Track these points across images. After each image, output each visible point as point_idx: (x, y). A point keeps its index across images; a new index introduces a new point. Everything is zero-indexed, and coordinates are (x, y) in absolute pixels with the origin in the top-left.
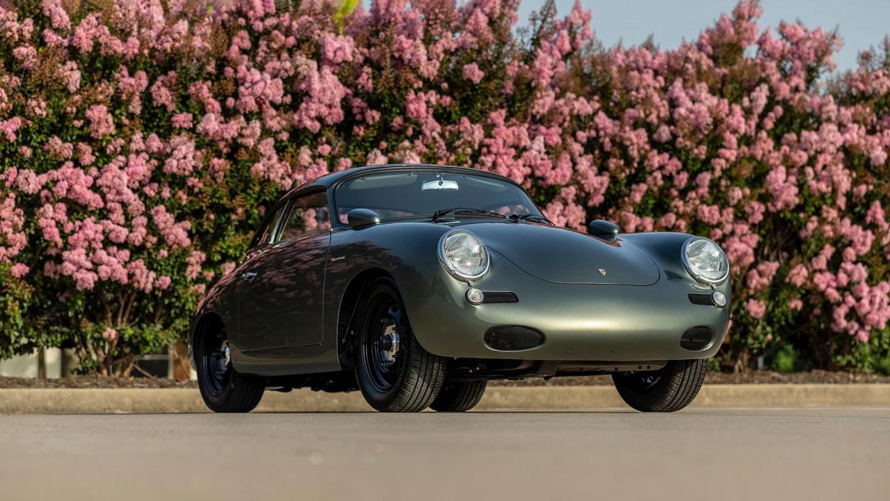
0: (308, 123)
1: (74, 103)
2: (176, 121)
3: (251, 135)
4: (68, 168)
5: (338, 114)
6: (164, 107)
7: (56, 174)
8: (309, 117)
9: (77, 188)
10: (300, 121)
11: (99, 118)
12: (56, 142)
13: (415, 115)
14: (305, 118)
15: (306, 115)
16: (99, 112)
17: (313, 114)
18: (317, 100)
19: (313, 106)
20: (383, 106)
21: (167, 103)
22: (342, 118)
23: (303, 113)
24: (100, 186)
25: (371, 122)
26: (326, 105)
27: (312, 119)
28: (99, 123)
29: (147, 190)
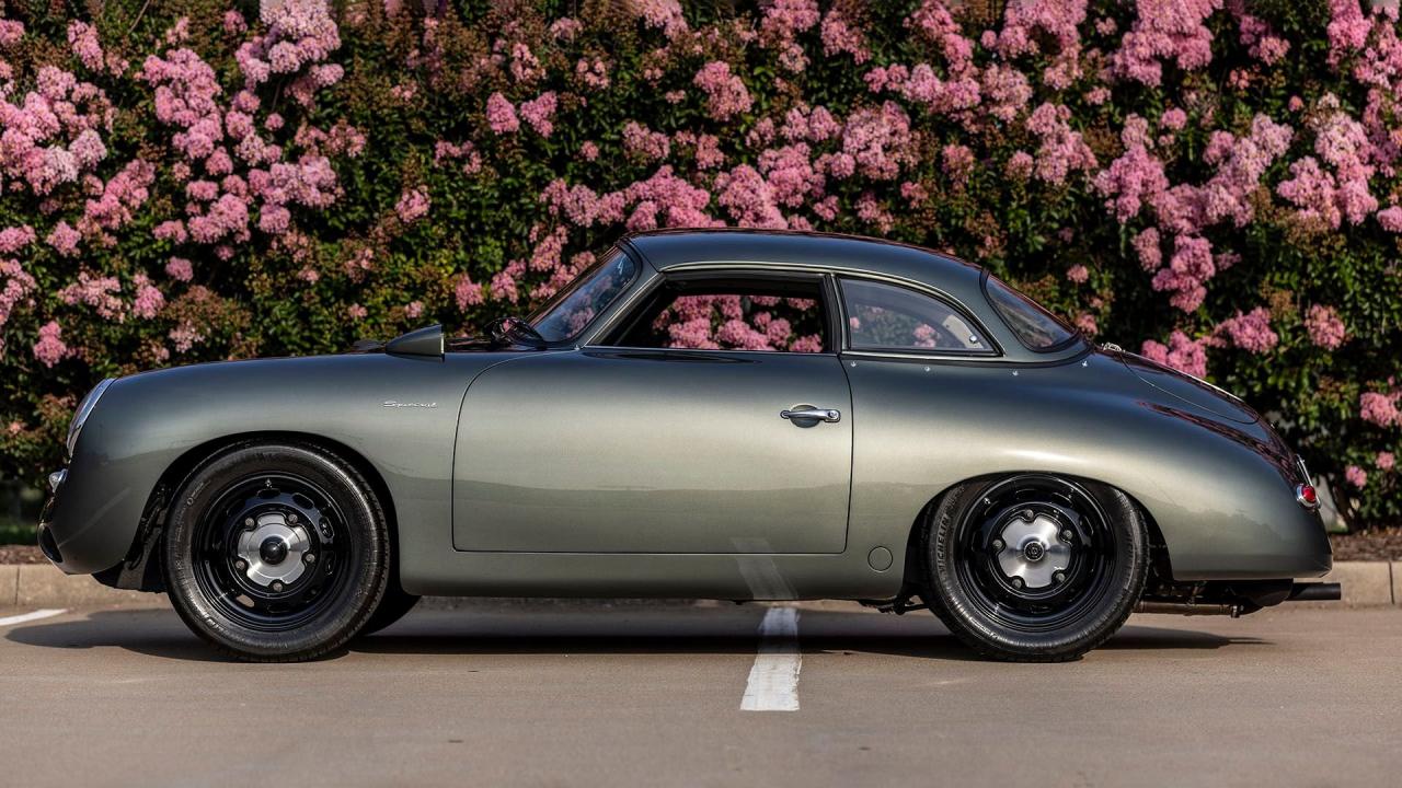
0: (1137, 70)
1: (657, 63)
2: (872, 81)
3: (1007, 99)
4: (664, 180)
5: (1200, 48)
6: (844, 54)
7: (642, 187)
8: (1138, 58)
9: (674, 211)
10: (1125, 67)
11: (718, 84)
12: (635, 132)
13: (1344, 42)
14: (1131, 60)
15: (1132, 55)
16: (715, 74)
17: (1144, 51)
18: (1148, 26)
19: (1142, 38)
20: (1285, 29)
21: (852, 48)
22: (1209, 57)
23: (1127, 52)
24: (726, 207)
25: (1269, 62)
26: (1170, 35)
27: (1141, 61)
28: (719, 92)
29: (818, 207)
